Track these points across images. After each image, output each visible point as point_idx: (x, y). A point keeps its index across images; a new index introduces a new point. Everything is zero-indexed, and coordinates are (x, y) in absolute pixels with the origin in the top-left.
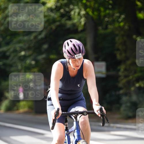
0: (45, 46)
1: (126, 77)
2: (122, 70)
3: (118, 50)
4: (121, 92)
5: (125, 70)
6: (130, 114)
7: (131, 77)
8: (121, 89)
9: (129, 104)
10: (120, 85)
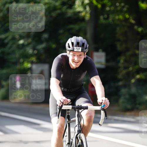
0: (46, 36)
1: (126, 68)
2: (122, 61)
3: (119, 40)
4: (120, 83)
5: (126, 61)
6: (129, 106)
7: (131, 69)
8: (120, 80)
9: (127, 96)
10: (120, 76)
